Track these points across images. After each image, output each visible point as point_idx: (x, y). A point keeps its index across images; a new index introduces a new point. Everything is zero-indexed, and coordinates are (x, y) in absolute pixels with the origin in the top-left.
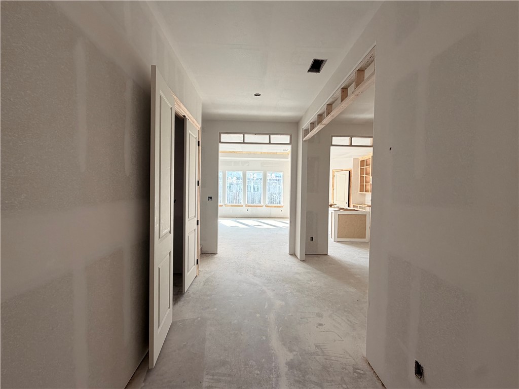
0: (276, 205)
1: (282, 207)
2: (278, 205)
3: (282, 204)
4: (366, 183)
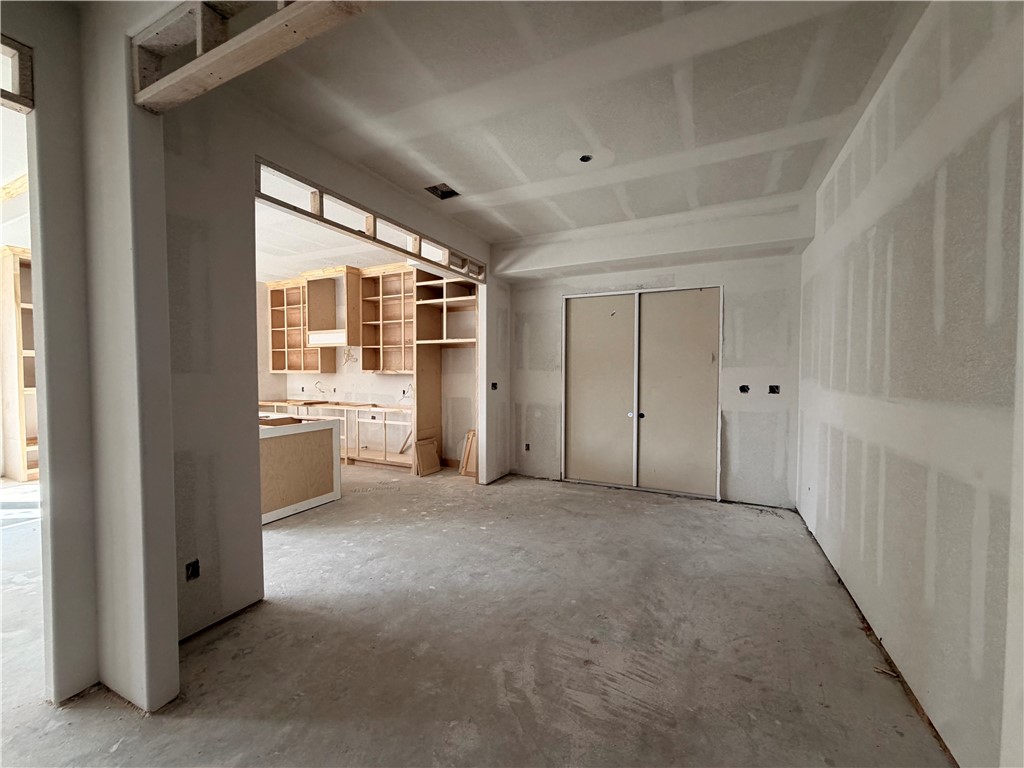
4: (288, 347)
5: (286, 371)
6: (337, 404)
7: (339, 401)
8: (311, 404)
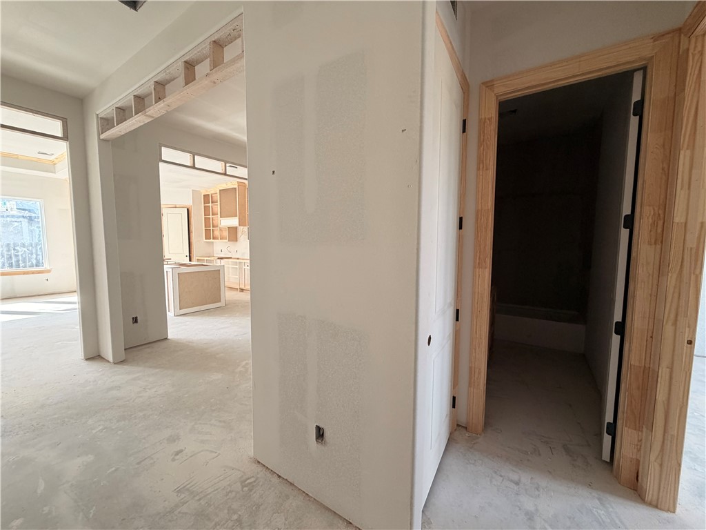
0: (28, 269)
1: (49, 271)
2: (35, 269)
3: (47, 266)
4: (213, 227)
5: (212, 240)
6: (238, 259)
7: (239, 257)
8: (222, 258)
